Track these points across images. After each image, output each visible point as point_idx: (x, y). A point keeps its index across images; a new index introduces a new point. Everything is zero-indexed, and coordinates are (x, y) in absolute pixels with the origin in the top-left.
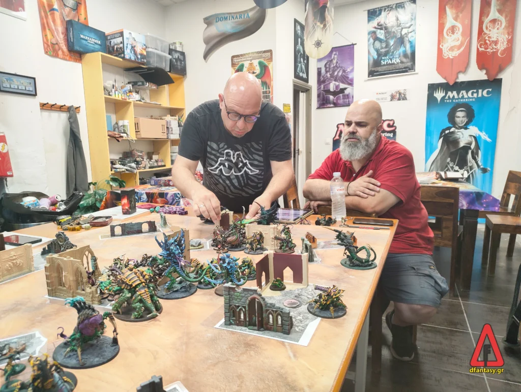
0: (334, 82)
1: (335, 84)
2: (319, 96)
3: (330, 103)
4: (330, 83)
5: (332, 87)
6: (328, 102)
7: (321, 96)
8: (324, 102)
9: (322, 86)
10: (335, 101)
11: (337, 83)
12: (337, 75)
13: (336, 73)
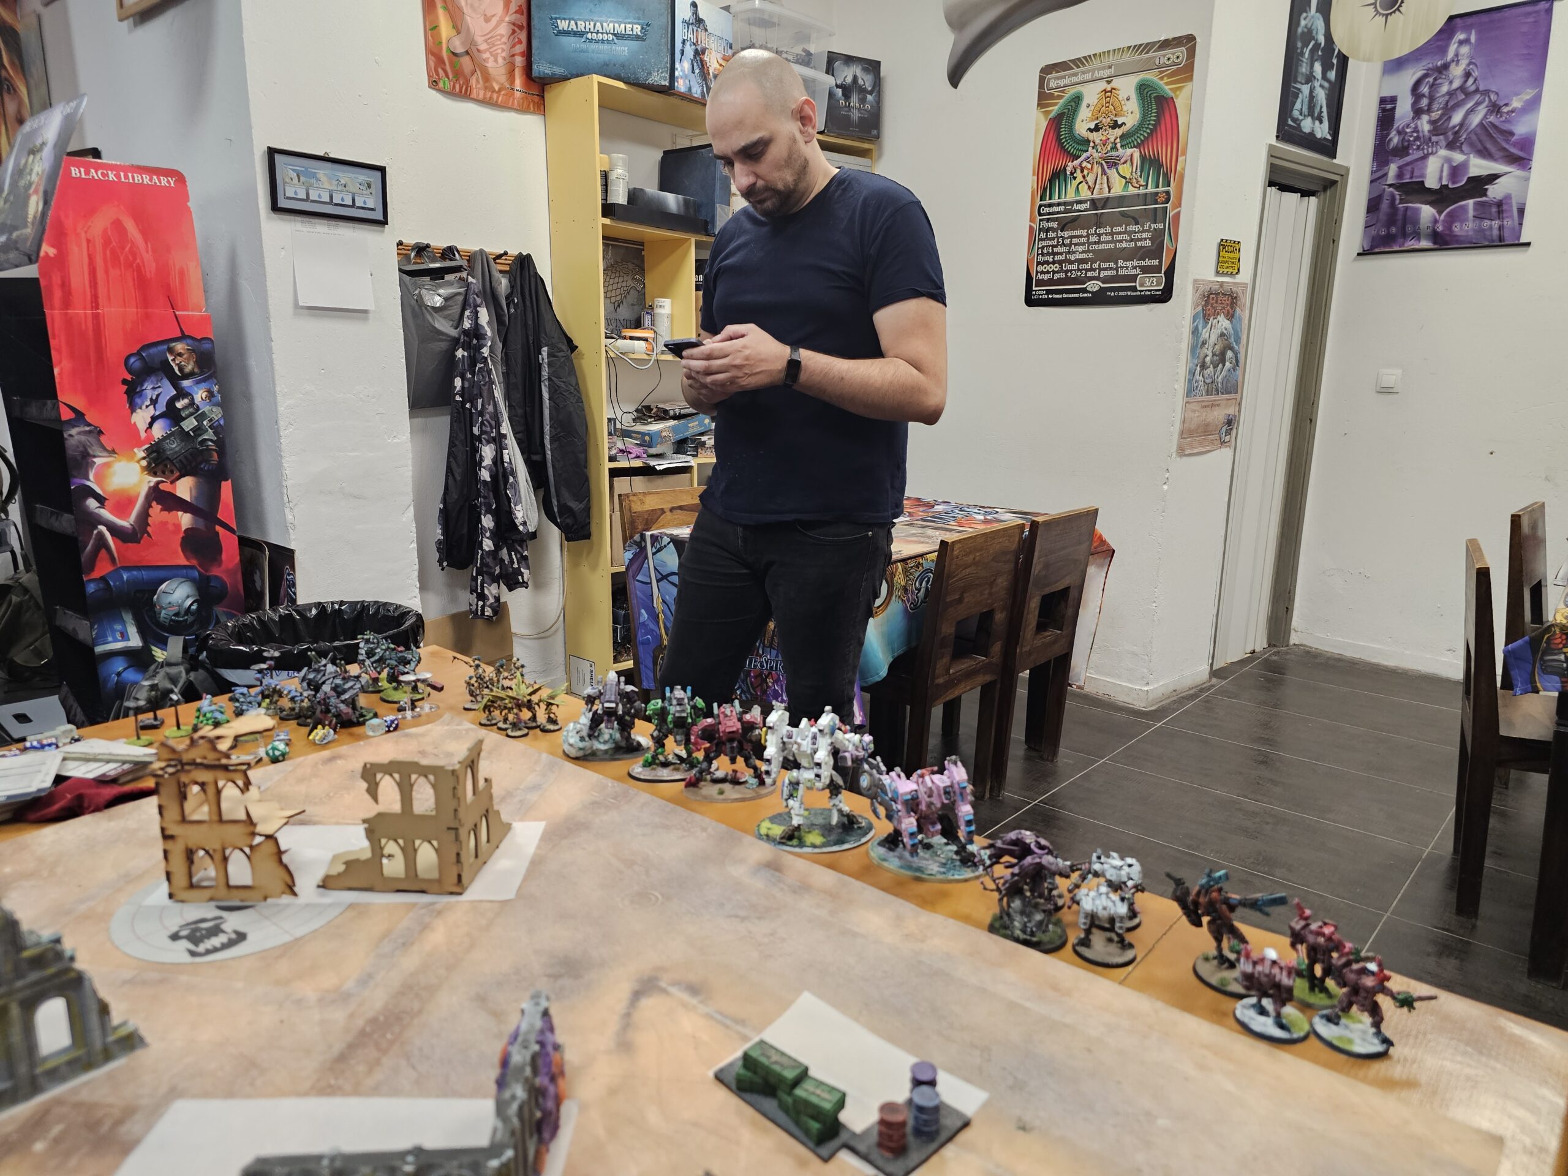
0: (1443, 152)
1: (1448, 160)
2: (1373, 206)
3: (1417, 235)
4: (1425, 157)
5: (1434, 173)
6: (1409, 229)
7: (1385, 205)
8: (1394, 230)
9: (1393, 169)
10: (1440, 228)
11: (1458, 157)
12: (1462, 124)
13: (1457, 118)
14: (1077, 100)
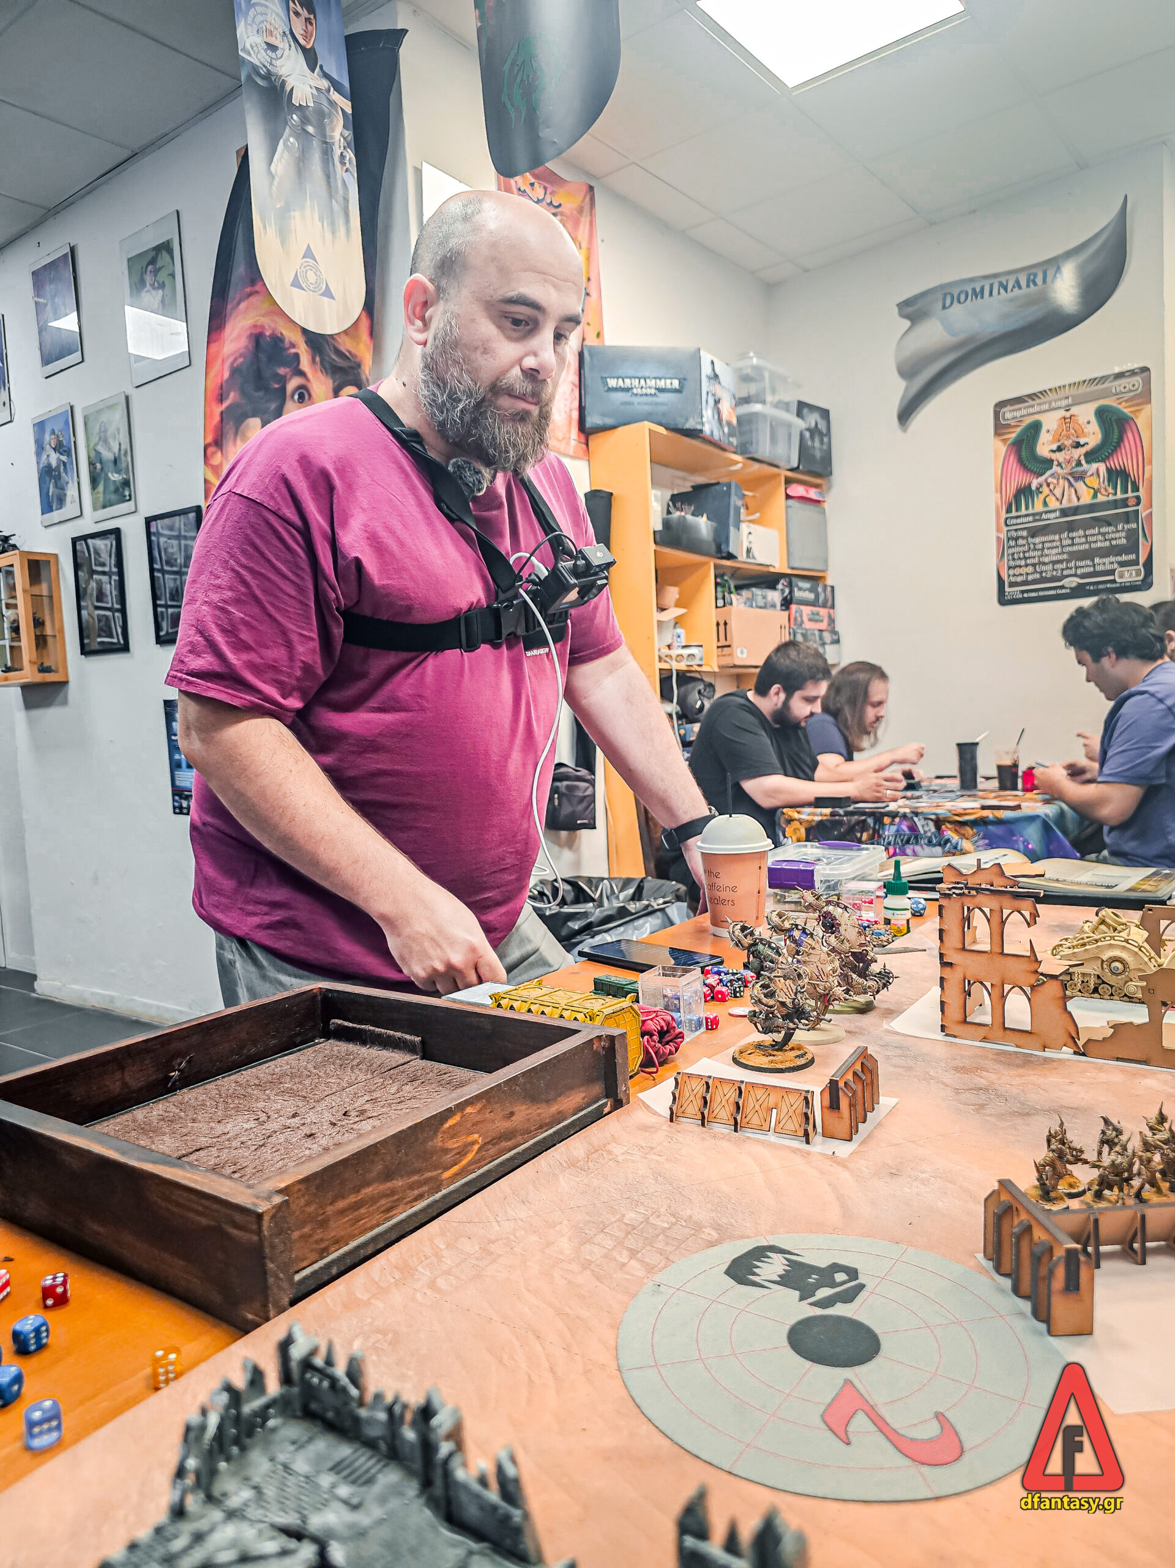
14: (1036, 427)
